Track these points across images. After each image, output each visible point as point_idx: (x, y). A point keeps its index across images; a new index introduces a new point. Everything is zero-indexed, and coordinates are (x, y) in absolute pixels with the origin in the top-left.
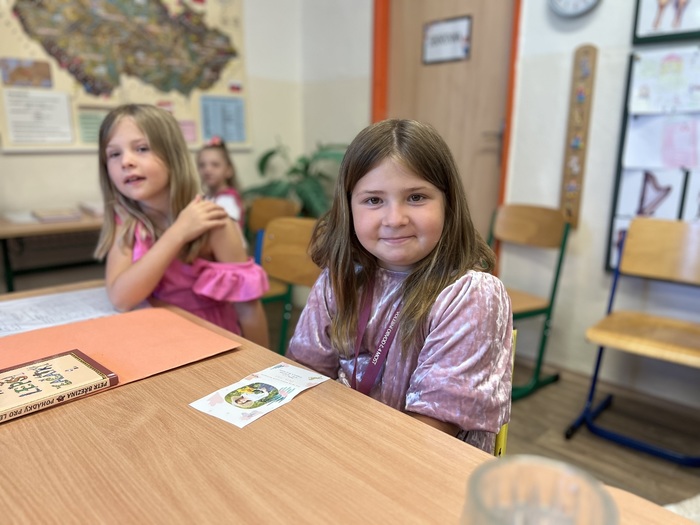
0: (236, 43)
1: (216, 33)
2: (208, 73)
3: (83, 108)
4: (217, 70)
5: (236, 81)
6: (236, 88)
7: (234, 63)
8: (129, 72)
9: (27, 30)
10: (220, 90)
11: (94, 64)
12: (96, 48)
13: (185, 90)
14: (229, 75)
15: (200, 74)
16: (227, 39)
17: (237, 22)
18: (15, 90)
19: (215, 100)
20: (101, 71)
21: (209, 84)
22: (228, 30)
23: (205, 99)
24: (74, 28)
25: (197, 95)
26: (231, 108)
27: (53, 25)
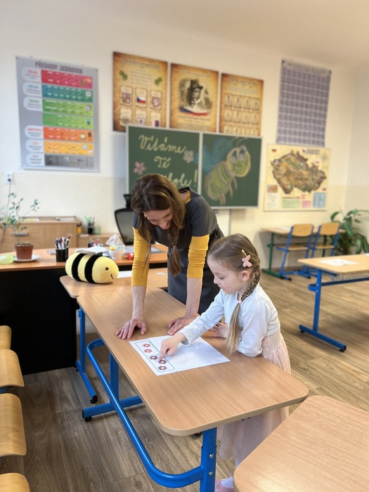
0: (326, 174)
1: (321, 172)
2: (317, 185)
3: (284, 198)
4: (319, 183)
5: (324, 187)
6: (324, 189)
7: (325, 181)
8: (296, 186)
9: (275, 177)
10: (320, 190)
11: (288, 185)
12: (289, 180)
13: (309, 191)
14: (323, 185)
15: (314, 186)
16: (324, 173)
17: (327, 167)
18: (270, 193)
19: (317, 193)
20: (289, 187)
21: (317, 188)
22: (324, 170)
23: (315, 194)
24: (285, 175)
25: (313, 192)
26: (322, 196)
27: (280, 174)
